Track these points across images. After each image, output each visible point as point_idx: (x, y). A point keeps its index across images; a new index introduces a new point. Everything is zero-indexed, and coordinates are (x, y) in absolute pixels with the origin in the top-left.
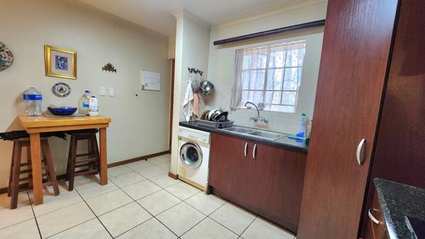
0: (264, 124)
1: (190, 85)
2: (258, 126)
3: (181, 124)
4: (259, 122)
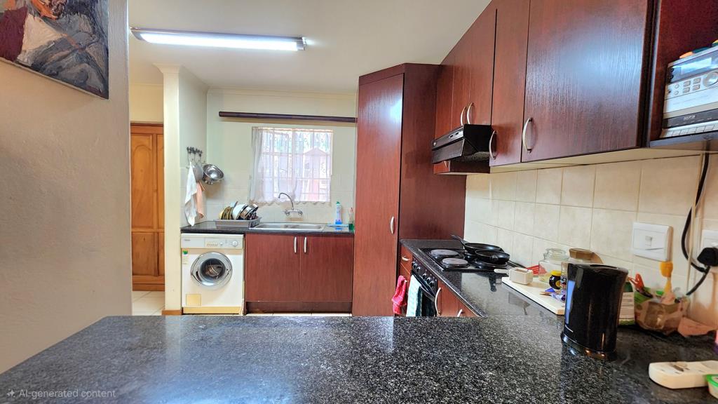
0: (298, 216)
1: (191, 171)
2: (291, 219)
3: (184, 231)
4: (292, 215)
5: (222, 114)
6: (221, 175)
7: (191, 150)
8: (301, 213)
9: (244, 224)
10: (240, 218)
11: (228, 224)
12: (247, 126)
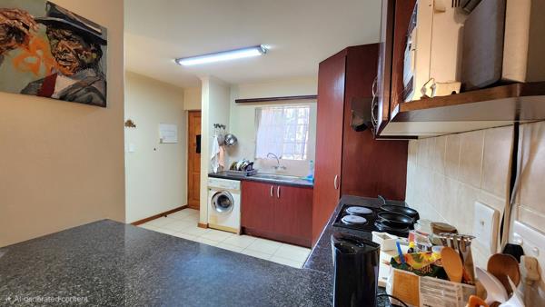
0: (283, 170)
1: (216, 139)
2: (279, 172)
3: (210, 176)
4: (279, 169)
5: (237, 101)
6: (236, 140)
7: (217, 126)
8: (285, 168)
9: (243, 174)
10: (240, 170)
11: (234, 173)
12: (252, 107)
